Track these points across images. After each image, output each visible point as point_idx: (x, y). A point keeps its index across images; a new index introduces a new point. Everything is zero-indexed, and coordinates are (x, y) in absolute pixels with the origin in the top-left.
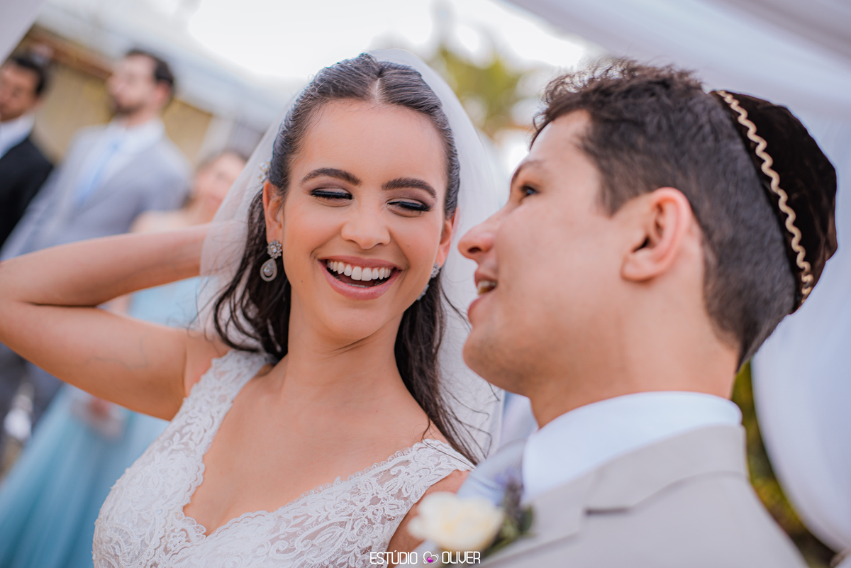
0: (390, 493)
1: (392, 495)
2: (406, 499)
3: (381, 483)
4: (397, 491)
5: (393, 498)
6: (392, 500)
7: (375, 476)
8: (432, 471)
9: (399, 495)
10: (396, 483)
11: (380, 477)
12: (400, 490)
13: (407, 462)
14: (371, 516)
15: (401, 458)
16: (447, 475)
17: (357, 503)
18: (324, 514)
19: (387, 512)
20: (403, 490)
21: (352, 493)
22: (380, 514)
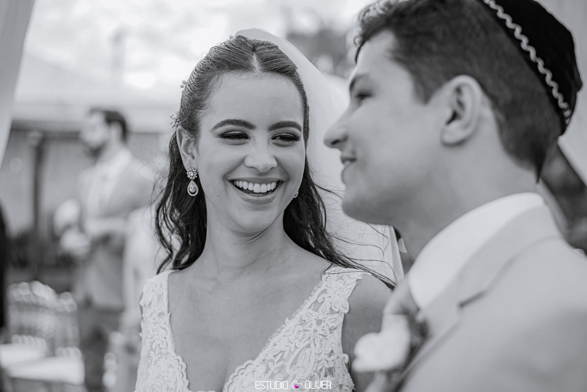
0: (325, 313)
1: (327, 314)
2: (338, 312)
3: (316, 310)
4: (329, 310)
5: (329, 315)
6: (329, 317)
7: (309, 308)
8: (344, 288)
9: (332, 311)
10: (326, 306)
11: (313, 307)
12: (331, 309)
13: (325, 291)
14: (322, 333)
15: (319, 291)
16: (355, 285)
17: (309, 329)
18: (292, 346)
19: (331, 325)
20: (333, 308)
21: (301, 325)
22: (327, 328)
